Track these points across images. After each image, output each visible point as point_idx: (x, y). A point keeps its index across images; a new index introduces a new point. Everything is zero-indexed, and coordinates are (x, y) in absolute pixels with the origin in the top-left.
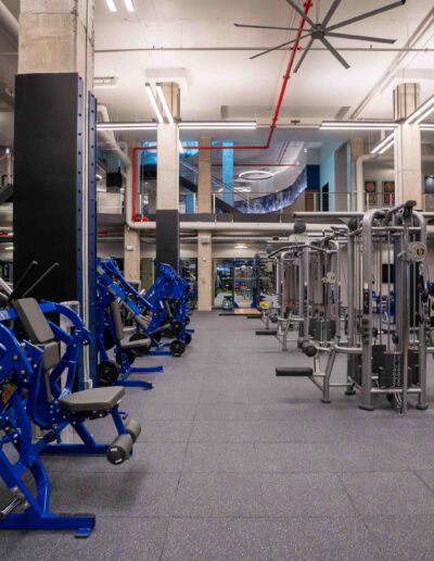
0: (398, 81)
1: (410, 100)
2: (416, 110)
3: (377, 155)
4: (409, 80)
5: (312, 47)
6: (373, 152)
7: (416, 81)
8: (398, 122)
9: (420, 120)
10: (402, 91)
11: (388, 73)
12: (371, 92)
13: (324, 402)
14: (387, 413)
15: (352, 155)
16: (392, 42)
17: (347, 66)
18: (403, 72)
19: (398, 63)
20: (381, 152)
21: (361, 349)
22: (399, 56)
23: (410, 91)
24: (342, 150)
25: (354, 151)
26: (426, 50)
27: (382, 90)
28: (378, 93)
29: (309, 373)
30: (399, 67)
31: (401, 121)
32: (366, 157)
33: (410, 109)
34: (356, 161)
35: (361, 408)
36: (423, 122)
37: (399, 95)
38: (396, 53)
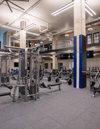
0: (22, 20)
1: (24, 25)
2: (25, 28)
3: (15, 36)
4: (24, 21)
5: (3, 3)
6: (14, 35)
7: (26, 21)
8: (21, 29)
9: (26, 30)
10: (22, 22)
11: (20, 17)
12: (15, 21)
13: (14, 102)
14: (32, 101)
15: (8, 35)
16: (24, 10)
17: (12, 12)
18: (23, 18)
19: (23, 16)
20: (16, 36)
21: (25, 85)
22: (23, 14)
23: (24, 23)
24: (5, 34)
25: (9, 34)
26: (30, 15)
27: (18, 21)
28: (17, 21)
29: (9, 94)
30: (23, 17)
31: (22, 29)
32: (12, 36)
33: (24, 27)
34: (9, 37)
35: (25, 101)
36: (27, 31)
37: (22, 23)
38: (23, 13)
